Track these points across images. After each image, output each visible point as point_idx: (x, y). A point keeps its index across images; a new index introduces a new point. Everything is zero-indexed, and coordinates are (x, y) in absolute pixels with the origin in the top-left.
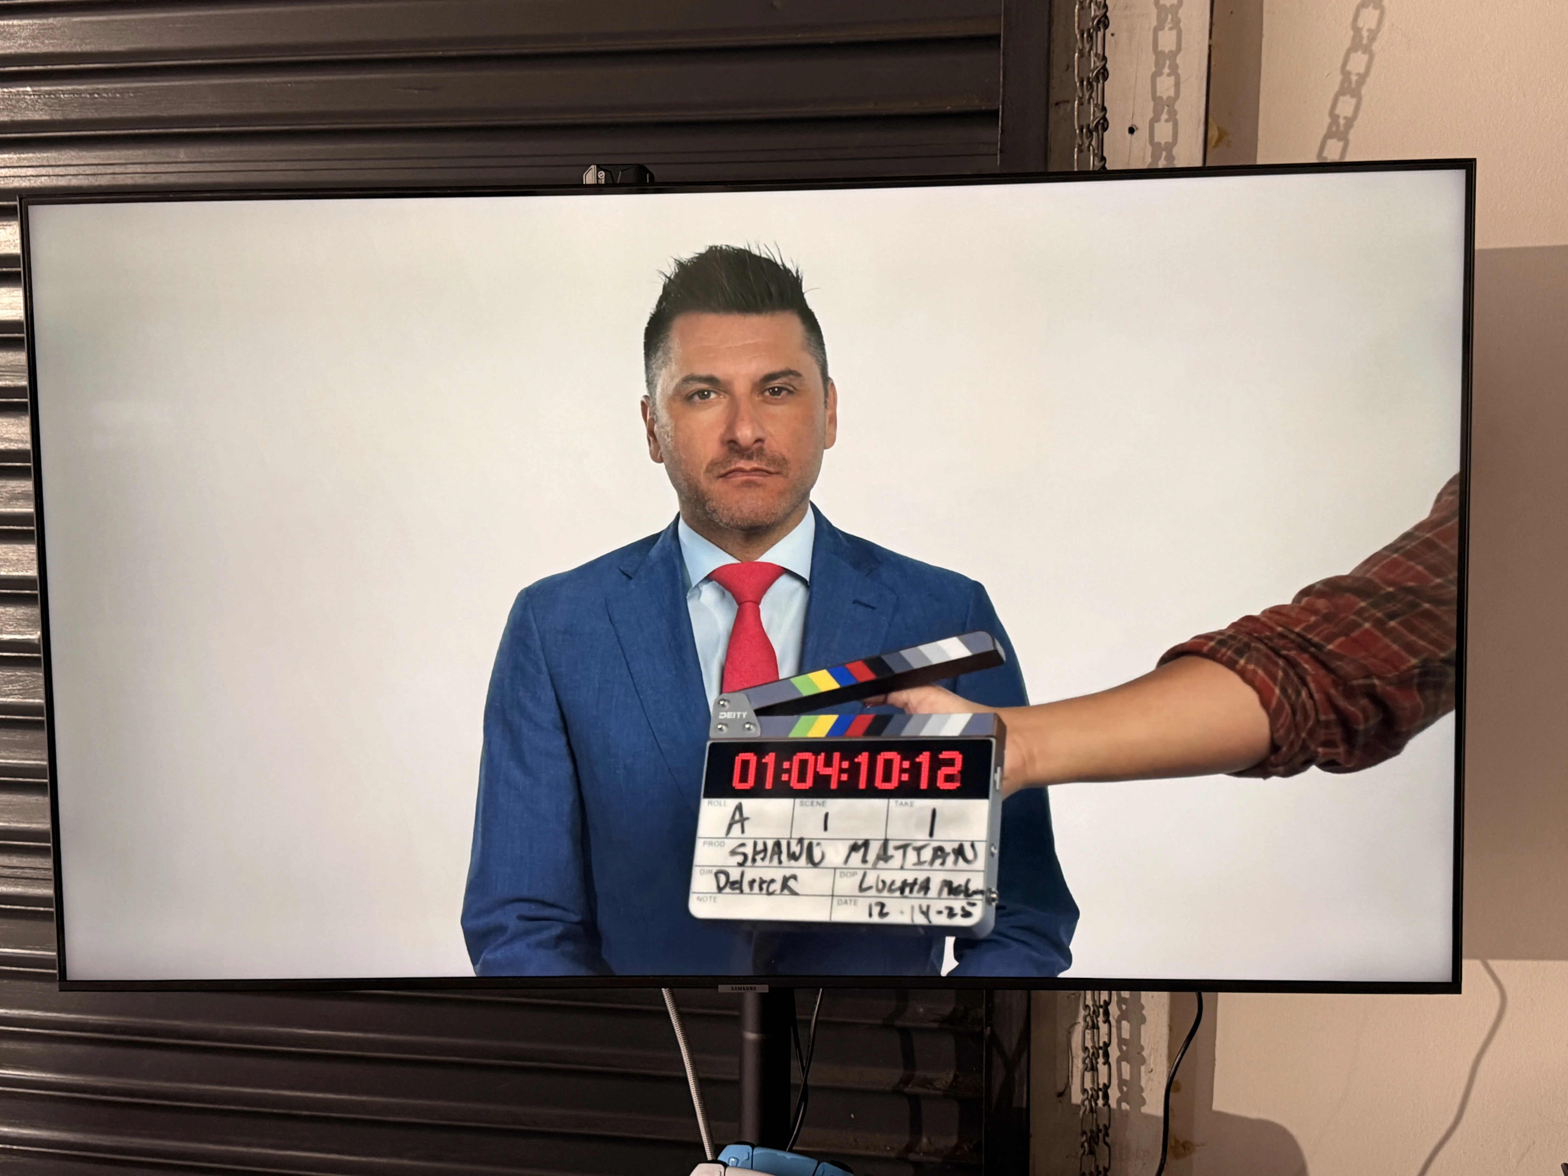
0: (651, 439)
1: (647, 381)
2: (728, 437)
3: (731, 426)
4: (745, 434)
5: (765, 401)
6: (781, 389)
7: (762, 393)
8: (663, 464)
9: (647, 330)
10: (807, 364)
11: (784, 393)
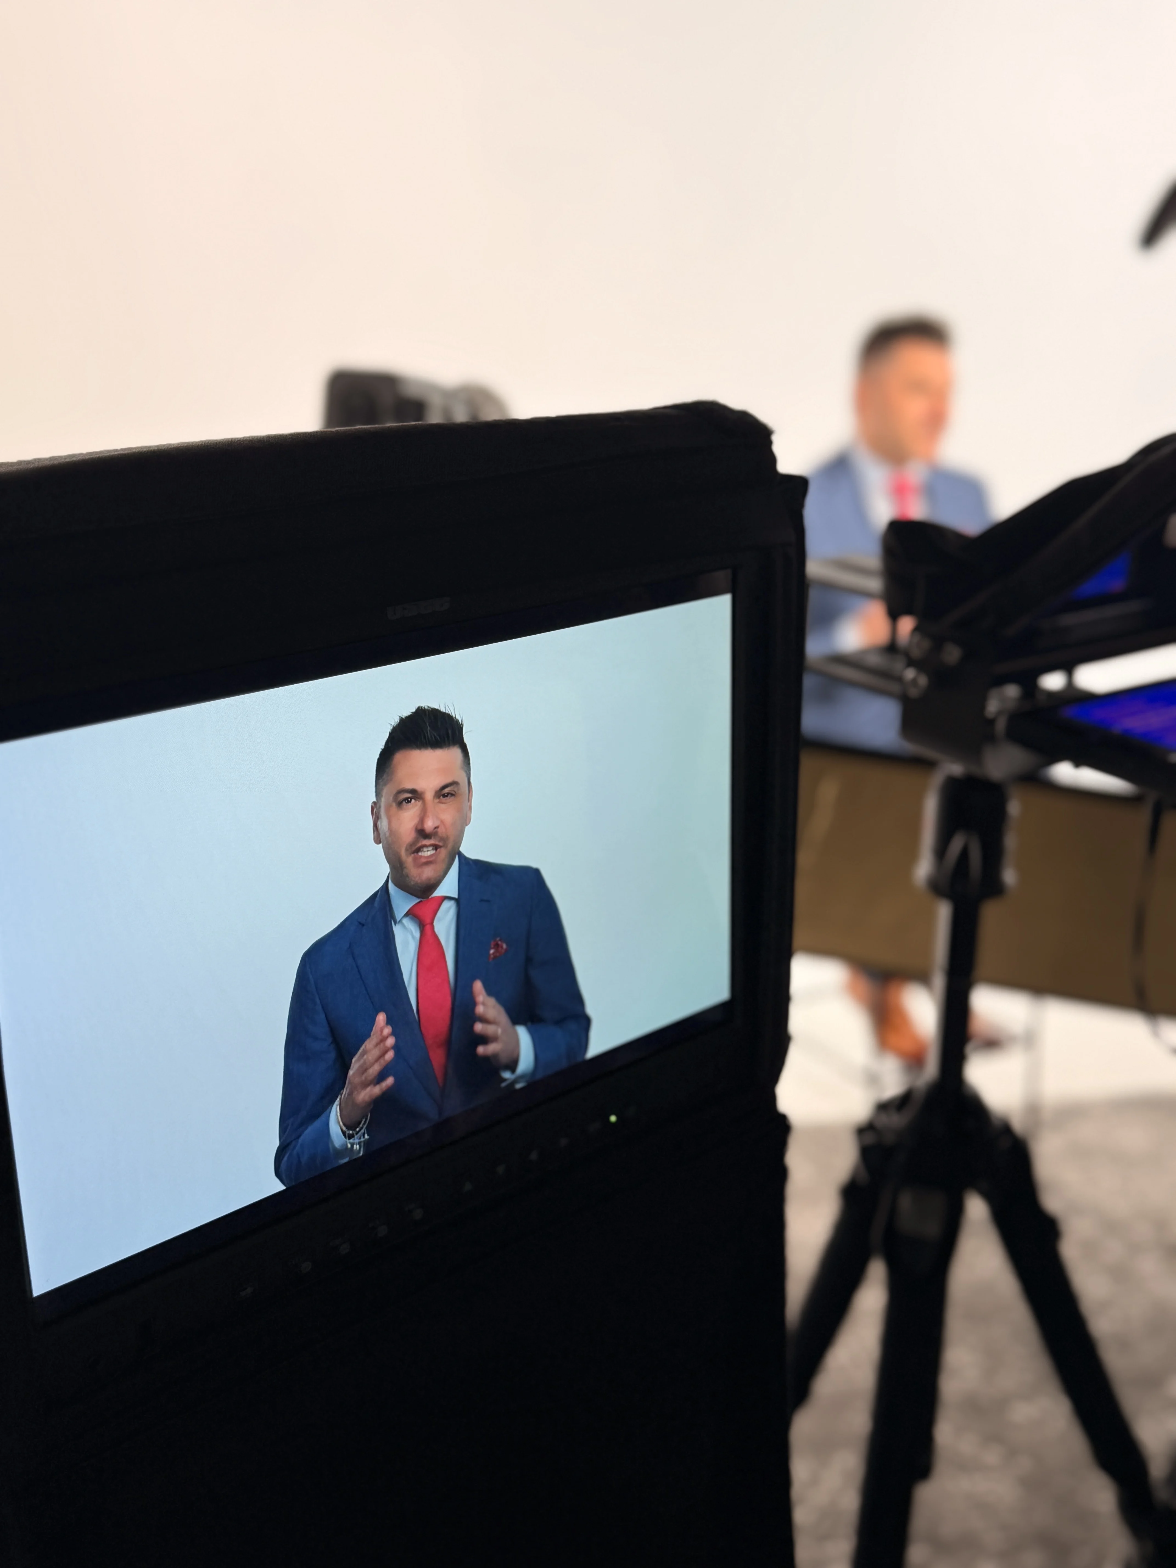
0: (375, 829)
1: (376, 792)
2: (419, 827)
3: (422, 820)
4: (429, 825)
5: (440, 802)
6: (448, 794)
7: (439, 798)
8: (381, 845)
9: (379, 759)
10: (461, 777)
11: (449, 795)
